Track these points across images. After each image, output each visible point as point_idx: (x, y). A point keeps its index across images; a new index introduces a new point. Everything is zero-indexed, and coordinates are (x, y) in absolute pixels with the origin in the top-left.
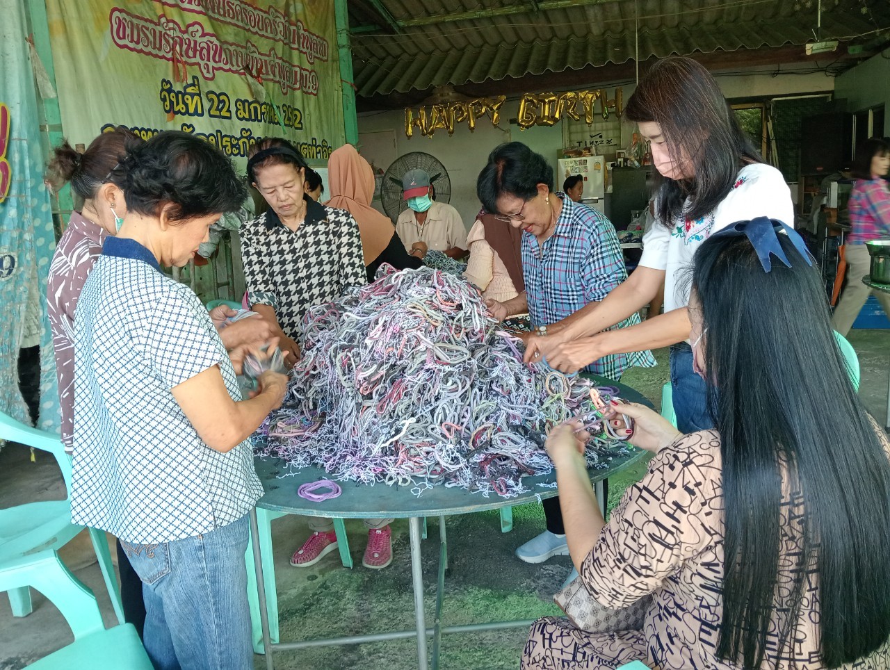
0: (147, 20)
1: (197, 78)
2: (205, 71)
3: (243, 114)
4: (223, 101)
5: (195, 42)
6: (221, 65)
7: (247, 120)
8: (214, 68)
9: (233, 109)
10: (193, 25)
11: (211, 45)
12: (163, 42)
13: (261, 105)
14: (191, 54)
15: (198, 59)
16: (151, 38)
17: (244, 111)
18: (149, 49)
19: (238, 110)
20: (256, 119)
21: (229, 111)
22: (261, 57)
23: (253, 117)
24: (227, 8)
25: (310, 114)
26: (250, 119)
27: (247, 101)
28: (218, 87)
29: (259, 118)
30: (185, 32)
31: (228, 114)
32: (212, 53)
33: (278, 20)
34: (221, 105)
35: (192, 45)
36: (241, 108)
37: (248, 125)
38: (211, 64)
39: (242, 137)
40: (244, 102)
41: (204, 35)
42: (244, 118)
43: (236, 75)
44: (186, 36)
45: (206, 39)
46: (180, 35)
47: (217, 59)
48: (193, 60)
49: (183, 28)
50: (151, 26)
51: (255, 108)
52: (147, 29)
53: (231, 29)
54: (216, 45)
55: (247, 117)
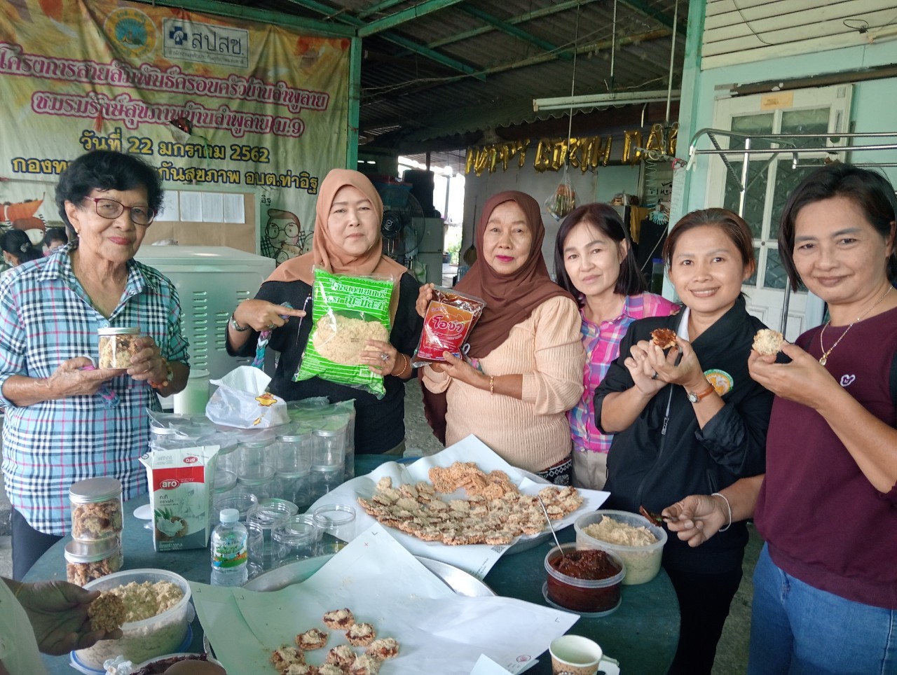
0: (72, 96)
1: (120, 129)
2: (129, 125)
3: (165, 151)
4: (146, 144)
5: (122, 106)
6: (147, 119)
7: (168, 155)
8: (138, 122)
9: (155, 148)
10: (121, 95)
11: (137, 107)
12: (89, 107)
13: (184, 146)
14: (117, 113)
15: (123, 116)
16: (75, 106)
17: (167, 150)
18: (73, 112)
19: (160, 148)
20: (179, 155)
21: (150, 149)
22: (207, 112)
23: (176, 154)
24: (165, 80)
25: (286, 152)
26: (173, 155)
27: (171, 143)
28: (141, 134)
29: (182, 154)
30: (115, 99)
31: (150, 152)
32: (138, 112)
33: (239, 84)
34: (142, 146)
35: (119, 107)
36: (164, 148)
37: (171, 159)
38: (136, 119)
39: (162, 167)
40: (167, 144)
41: (131, 100)
42: (166, 154)
43: (162, 126)
44: (113, 103)
45: (132, 103)
46: (108, 102)
47: (142, 115)
48: (119, 117)
49: (111, 97)
50: (75, 99)
51: (179, 149)
52: (73, 101)
53: (164, 95)
54: (142, 108)
55: (170, 153)
